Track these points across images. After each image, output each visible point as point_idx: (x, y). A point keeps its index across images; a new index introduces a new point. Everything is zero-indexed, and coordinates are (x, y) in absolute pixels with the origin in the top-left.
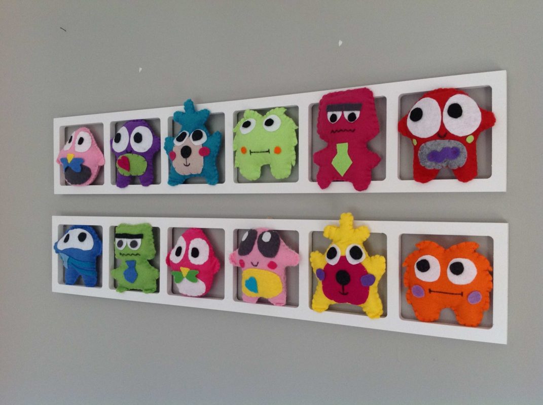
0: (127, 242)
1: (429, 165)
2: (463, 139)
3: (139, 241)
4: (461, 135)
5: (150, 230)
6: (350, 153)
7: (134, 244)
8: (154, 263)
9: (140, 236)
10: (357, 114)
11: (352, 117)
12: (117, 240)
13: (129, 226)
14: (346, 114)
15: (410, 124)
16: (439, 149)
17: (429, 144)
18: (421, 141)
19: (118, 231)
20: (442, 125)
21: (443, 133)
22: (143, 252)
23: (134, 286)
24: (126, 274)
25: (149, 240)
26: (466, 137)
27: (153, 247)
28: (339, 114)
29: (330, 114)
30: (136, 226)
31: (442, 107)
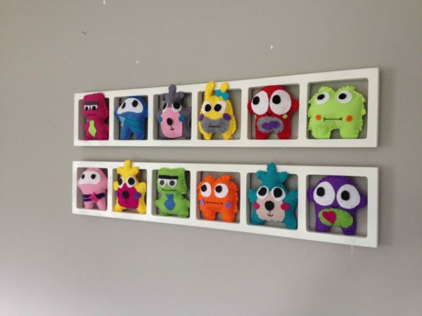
0: (167, 181)
1: (263, 130)
2: (280, 117)
3: (175, 181)
4: (279, 114)
5: (183, 172)
6: (95, 125)
7: (172, 183)
8: (186, 197)
9: (176, 178)
10: (96, 106)
11: (94, 108)
12: (159, 180)
13: (168, 170)
14: (92, 106)
15: (253, 106)
16: (268, 122)
17: (262, 118)
18: (259, 116)
19: (160, 173)
20: (269, 108)
21: (270, 113)
22: (178, 189)
23: (172, 212)
24: (166, 204)
25: (182, 181)
26: (282, 115)
27: (185, 185)
28: (88, 107)
29: (85, 106)
30: (173, 170)
31: (269, 97)
